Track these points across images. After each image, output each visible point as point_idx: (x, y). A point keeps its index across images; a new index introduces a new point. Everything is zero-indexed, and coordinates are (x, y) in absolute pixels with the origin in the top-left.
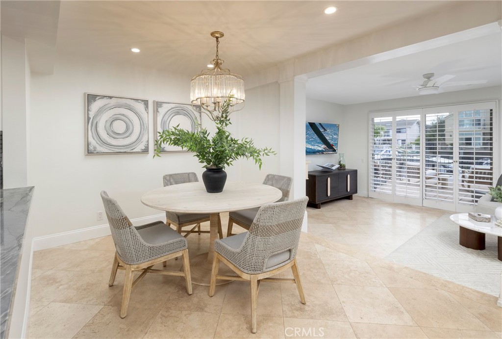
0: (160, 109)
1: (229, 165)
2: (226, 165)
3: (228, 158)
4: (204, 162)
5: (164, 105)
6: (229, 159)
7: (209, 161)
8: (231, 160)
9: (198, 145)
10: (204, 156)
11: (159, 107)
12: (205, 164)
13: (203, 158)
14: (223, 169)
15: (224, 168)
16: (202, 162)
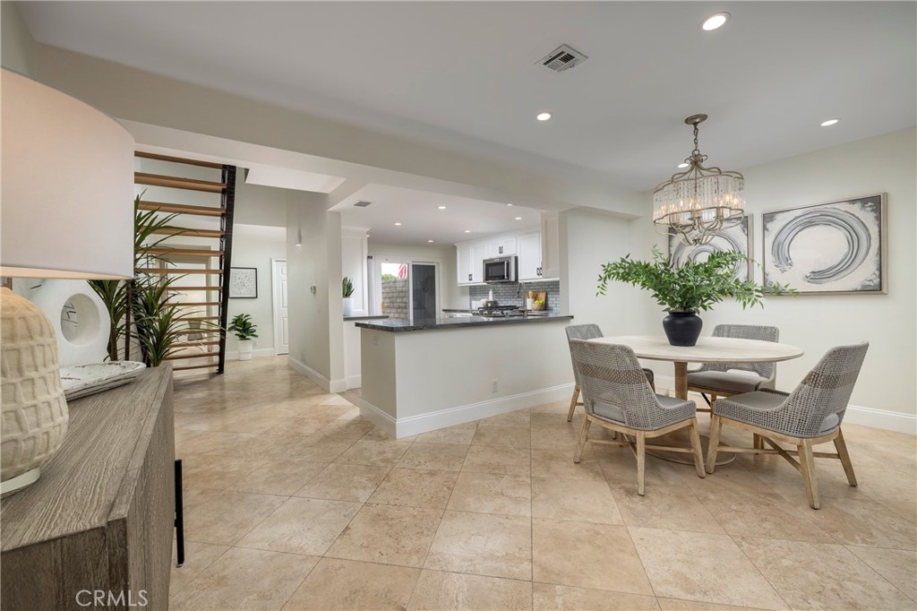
0: (769, 225)
1: (706, 309)
2: (701, 309)
3: (704, 299)
4: (665, 304)
5: (779, 217)
6: (706, 300)
7: (673, 303)
8: (710, 301)
9: (656, 279)
10: (666, 295)
11: (768, 222)
12: (667, 306)
13: (665, 298)
14: (696, 314)
15: (699, 313)
16: (662, 304)
